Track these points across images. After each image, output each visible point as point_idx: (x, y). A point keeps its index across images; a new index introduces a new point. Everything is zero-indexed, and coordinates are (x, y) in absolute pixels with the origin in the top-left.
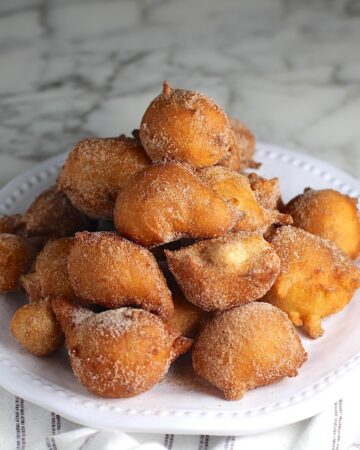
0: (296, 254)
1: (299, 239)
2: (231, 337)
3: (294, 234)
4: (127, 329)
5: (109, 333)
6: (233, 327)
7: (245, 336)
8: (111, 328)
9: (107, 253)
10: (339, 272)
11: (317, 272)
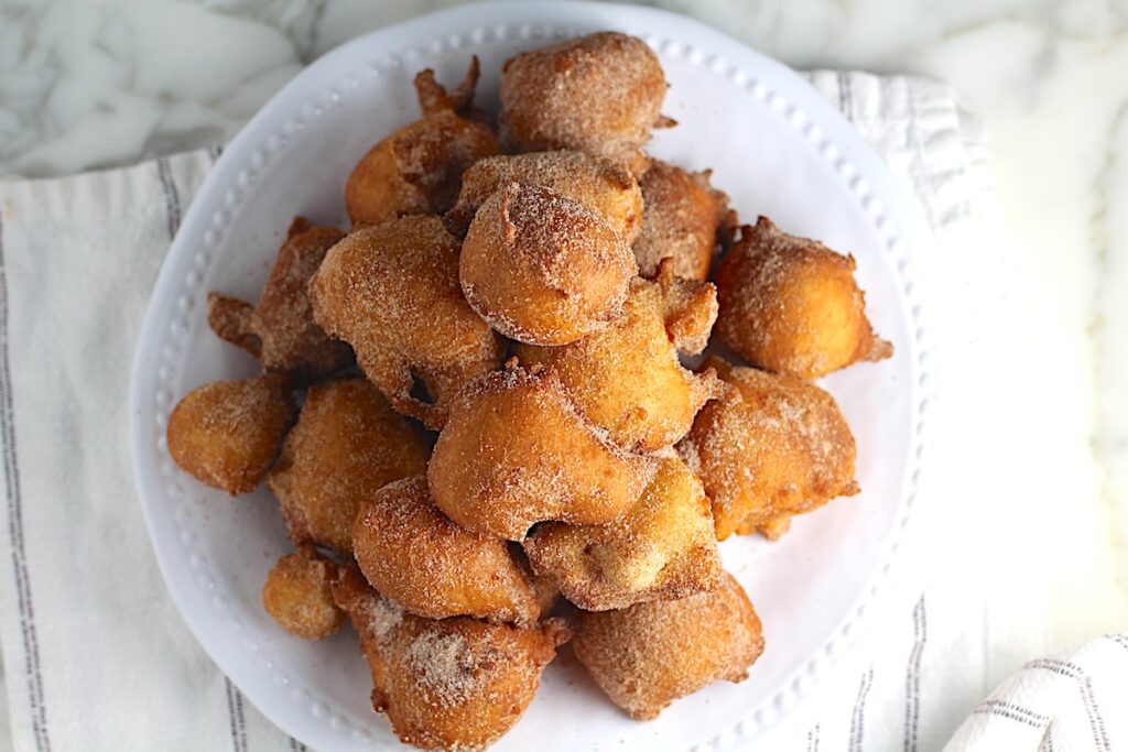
0: (747, 473)
1: (753, 442)
2: (640, 665)
3: (745, 433)
4: (467, 694)
5: (437, 699)
6: (642, 646)
7: (662, 662)
8: (441, 691)
9: (424, 569)
10: (821, 482)
11: (784, 493)
